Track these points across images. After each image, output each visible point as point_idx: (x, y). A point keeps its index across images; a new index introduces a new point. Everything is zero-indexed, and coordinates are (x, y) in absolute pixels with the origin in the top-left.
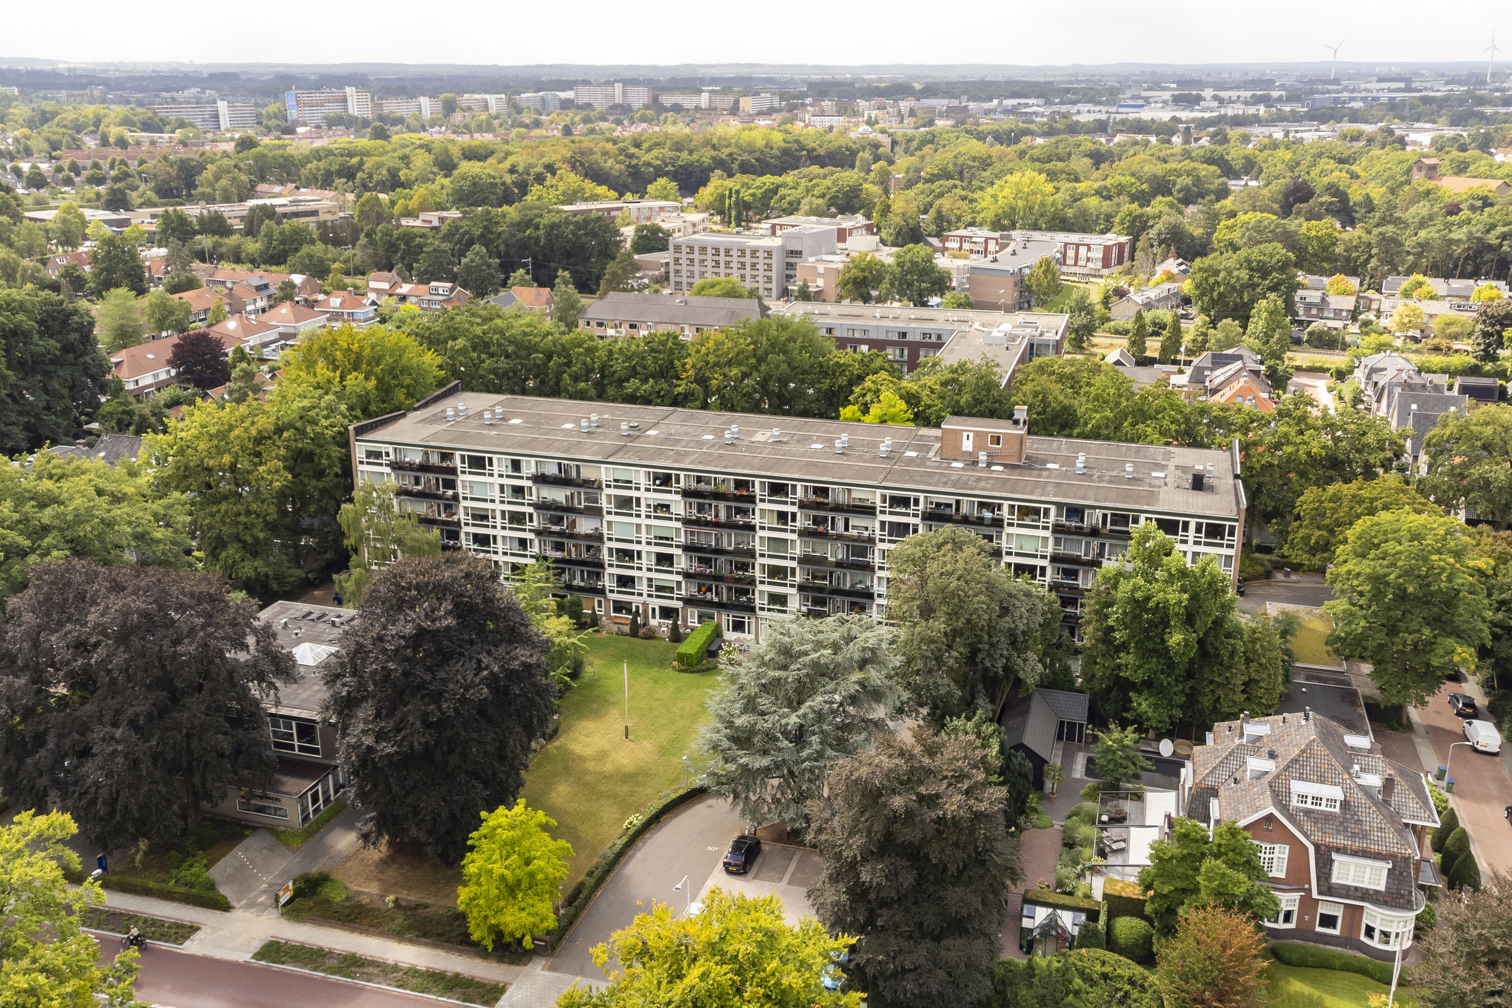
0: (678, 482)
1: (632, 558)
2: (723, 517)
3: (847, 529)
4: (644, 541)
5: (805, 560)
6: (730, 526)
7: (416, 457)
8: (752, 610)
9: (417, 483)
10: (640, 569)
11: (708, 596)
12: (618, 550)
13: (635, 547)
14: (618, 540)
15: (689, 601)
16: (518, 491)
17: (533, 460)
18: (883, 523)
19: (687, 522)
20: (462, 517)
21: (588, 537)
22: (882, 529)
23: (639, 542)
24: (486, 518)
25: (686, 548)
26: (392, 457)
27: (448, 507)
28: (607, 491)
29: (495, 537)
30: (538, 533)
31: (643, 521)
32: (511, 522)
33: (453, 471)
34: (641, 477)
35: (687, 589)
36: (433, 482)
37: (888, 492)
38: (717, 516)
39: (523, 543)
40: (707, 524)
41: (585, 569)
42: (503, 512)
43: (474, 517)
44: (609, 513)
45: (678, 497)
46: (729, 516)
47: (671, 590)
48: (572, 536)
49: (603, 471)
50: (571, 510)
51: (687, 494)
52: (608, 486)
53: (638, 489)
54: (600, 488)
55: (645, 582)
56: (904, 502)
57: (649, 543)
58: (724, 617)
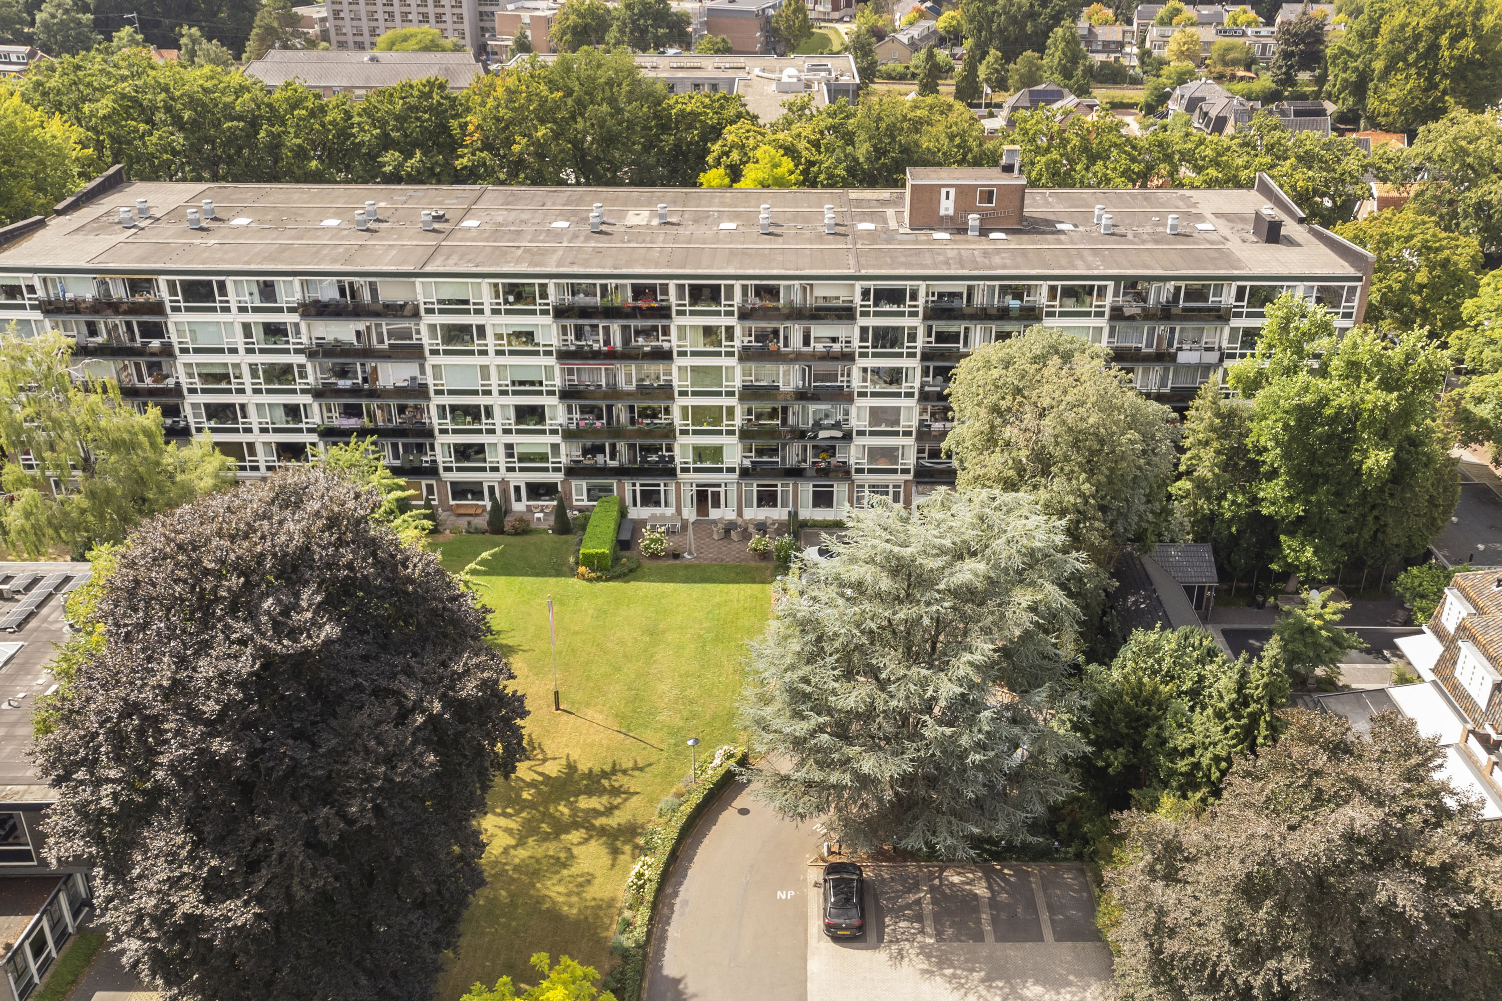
0: (544, 295)
1: (477, 418)
2: (617, 341)
3: (807, 342)
4: (495, 390)
5: (749, 393)
6: (628, 355)
7: (88, 292)
8: (671, 473)
9: (93, 331)
10: (492, 432)
11: (600, 459)
12: (453, 408)
13: (481, 401)
14: (451, 392)
15: (573, 471)
16: (274, 331)
17: (297, 280)
18: (864, 330)
19: (564, 356)
20: (184, 380)
21: (399, 392)
22: (863, 339)
23: (488, 393)
24: (225, 377)
25: (567, 395)
26: (41, 293)
27: (154, 367)
28: (428, 319)
29: (243, 407)
30: (317, 394)
31: (492, 360)
32: (268, 380)
33: (158, 308)
34: (485, 294)
35: (568, 453)
36: (122, 329)
37: (871, 284)
38: (607, 342)
39: (293, 411)
40: (596, 355)
41: (400, 442)
42: (253, 369)
43: (205, 377)
44: (434, 352)
45: (548, 320)
46: (626, 341)
47: (543, 458)
48: (373, 394)
49: (419, 288)
50: (368, 353)
51: (560, 313)
52: (429, 311)
53: (480, 312)
54: (416, 315)
55: (501, 450)
56: (895, 296)
57: (503, 393)
58: (628, 487)
